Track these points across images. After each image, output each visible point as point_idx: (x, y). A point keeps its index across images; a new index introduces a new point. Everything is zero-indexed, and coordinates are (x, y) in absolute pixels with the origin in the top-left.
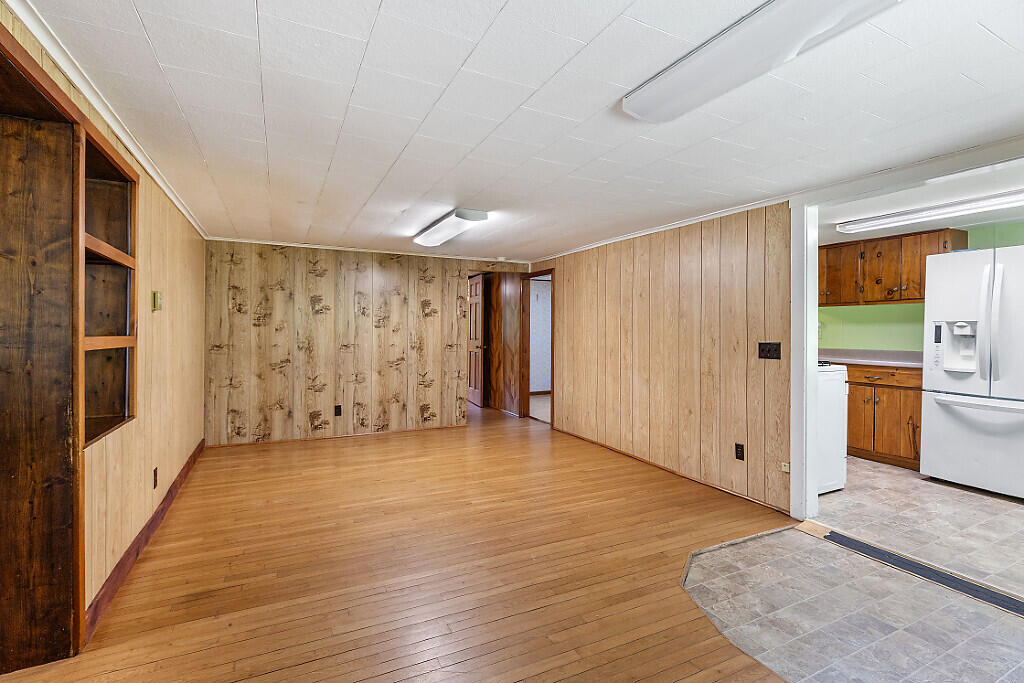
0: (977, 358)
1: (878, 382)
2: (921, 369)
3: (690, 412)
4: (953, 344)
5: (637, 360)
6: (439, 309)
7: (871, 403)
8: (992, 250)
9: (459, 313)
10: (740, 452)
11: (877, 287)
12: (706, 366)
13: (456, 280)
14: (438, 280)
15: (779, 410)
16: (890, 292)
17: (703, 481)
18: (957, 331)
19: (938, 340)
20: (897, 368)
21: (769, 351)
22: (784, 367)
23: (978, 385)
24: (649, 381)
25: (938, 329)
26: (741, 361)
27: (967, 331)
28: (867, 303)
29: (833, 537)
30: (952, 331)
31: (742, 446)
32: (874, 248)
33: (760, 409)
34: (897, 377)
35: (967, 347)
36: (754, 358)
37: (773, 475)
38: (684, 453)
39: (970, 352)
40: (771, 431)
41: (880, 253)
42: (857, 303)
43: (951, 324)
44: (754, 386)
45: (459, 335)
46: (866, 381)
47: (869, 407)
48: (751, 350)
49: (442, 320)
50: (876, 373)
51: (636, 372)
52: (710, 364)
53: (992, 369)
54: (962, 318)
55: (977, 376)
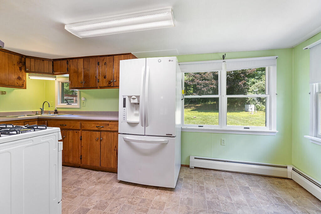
0: (140, 115)
1: (102, 129)
2: (118, 121)
4: (131, 108)
7: (99, 140)
8: (145, 58)
11: (104, 80)
16: (110, 83)
18: (132, 101)
19: (124, 106)
20: (110, 121)
23: (139, 129)
25: (125, 99)
27: (136, 101)
28: (101, 88)
30: (130, 101)
32: (103, 60)
34: (110, 126)
39: (137, 112)
41: (105, 63)
42: (96, 88)
43: (130, 97)
46: (97, 129)
47: (98, 143)
50: (101, 124)
53: (145, 122)
54: (134, 94)
55: (140, 125)
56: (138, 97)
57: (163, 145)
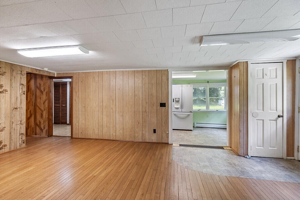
0: (180, 105)
3: (139, 123)
5: (118, 109)
6: (9, 90)
8: (182, 85)
9: (21, 92)
10: (155, 131)
12: (144, 109)
13: (19, 76)
14: (8, 75)
15: (166, 119)
17: (143, 141)
19: (173, 102)
21: (163, 105)
22: (167, 109)
23: (180, 110)
24: (123, 115)
25: (173, 99)
26: (155, 108)
27: (178, 100)
29: (181, 145)
30: (176, 100)
31: (155, 130)
33: (161, 119)
35: (177, 103)
36: (159, 107)
37: (164, 135)
38: (136, 135)
40: (164, 125)
43: (175, 98)
44: (159, 114)
45: (21, 103)
48: (158, 105)
49: (11, 95)
51: (117, 113)
52: (145, 109)
53: (182, 107)
54: (177, 97)
55: (180, 108)
56: (179, 98)
57: (189, 115)
